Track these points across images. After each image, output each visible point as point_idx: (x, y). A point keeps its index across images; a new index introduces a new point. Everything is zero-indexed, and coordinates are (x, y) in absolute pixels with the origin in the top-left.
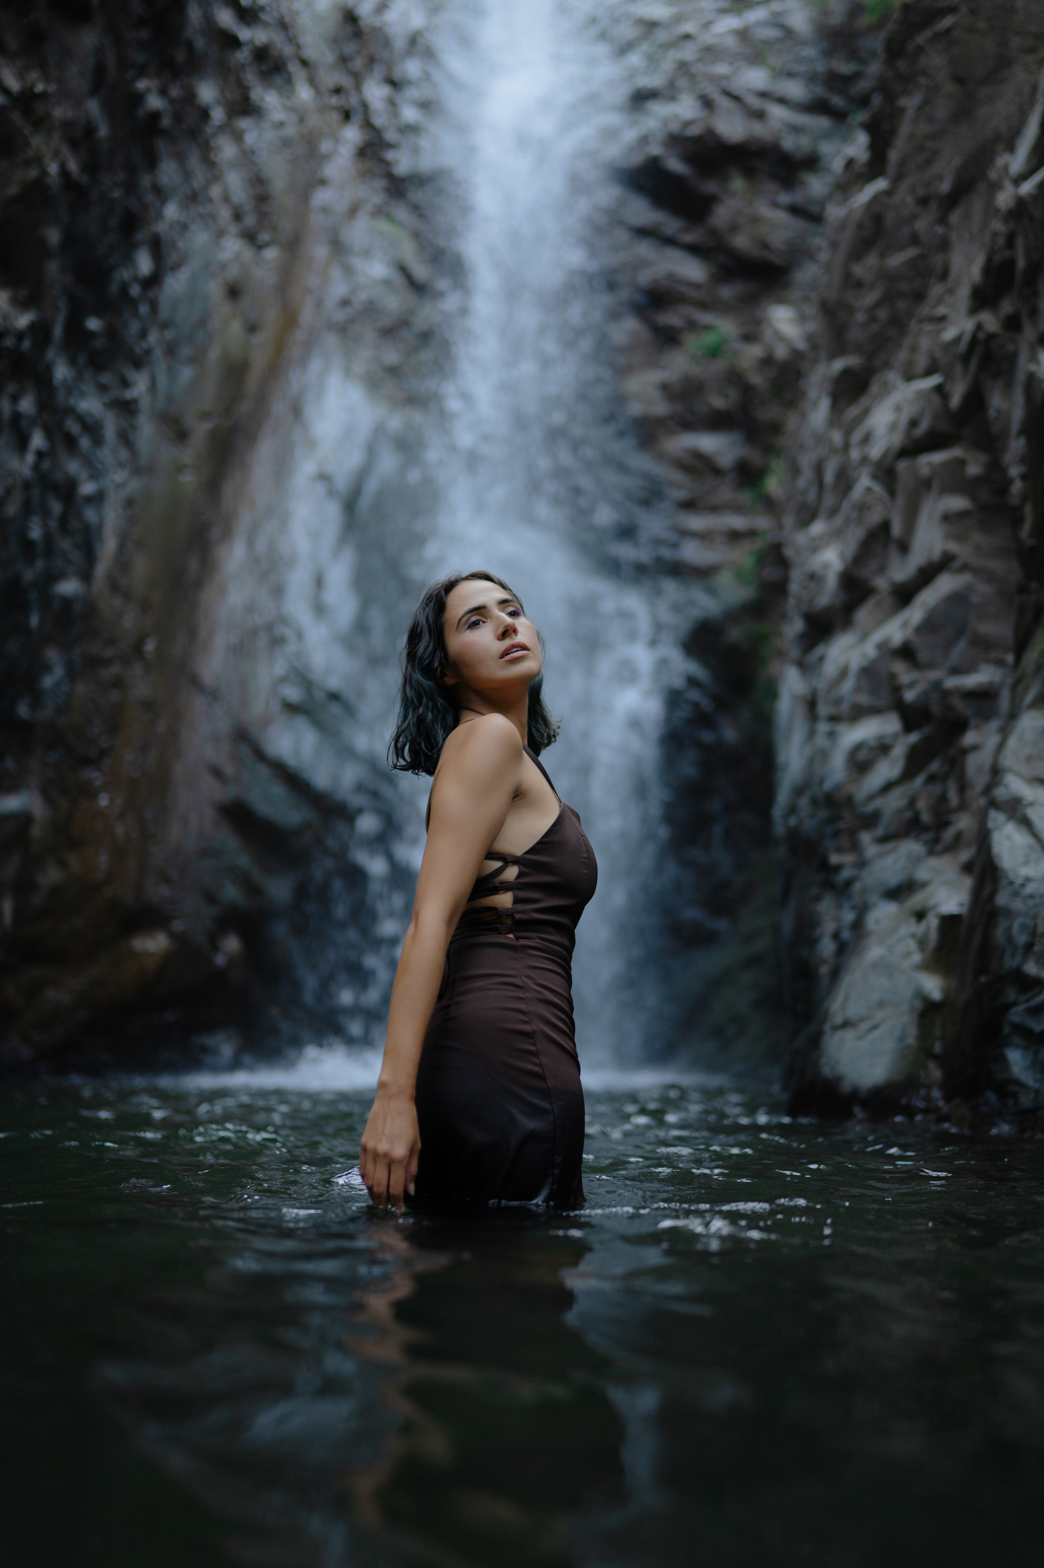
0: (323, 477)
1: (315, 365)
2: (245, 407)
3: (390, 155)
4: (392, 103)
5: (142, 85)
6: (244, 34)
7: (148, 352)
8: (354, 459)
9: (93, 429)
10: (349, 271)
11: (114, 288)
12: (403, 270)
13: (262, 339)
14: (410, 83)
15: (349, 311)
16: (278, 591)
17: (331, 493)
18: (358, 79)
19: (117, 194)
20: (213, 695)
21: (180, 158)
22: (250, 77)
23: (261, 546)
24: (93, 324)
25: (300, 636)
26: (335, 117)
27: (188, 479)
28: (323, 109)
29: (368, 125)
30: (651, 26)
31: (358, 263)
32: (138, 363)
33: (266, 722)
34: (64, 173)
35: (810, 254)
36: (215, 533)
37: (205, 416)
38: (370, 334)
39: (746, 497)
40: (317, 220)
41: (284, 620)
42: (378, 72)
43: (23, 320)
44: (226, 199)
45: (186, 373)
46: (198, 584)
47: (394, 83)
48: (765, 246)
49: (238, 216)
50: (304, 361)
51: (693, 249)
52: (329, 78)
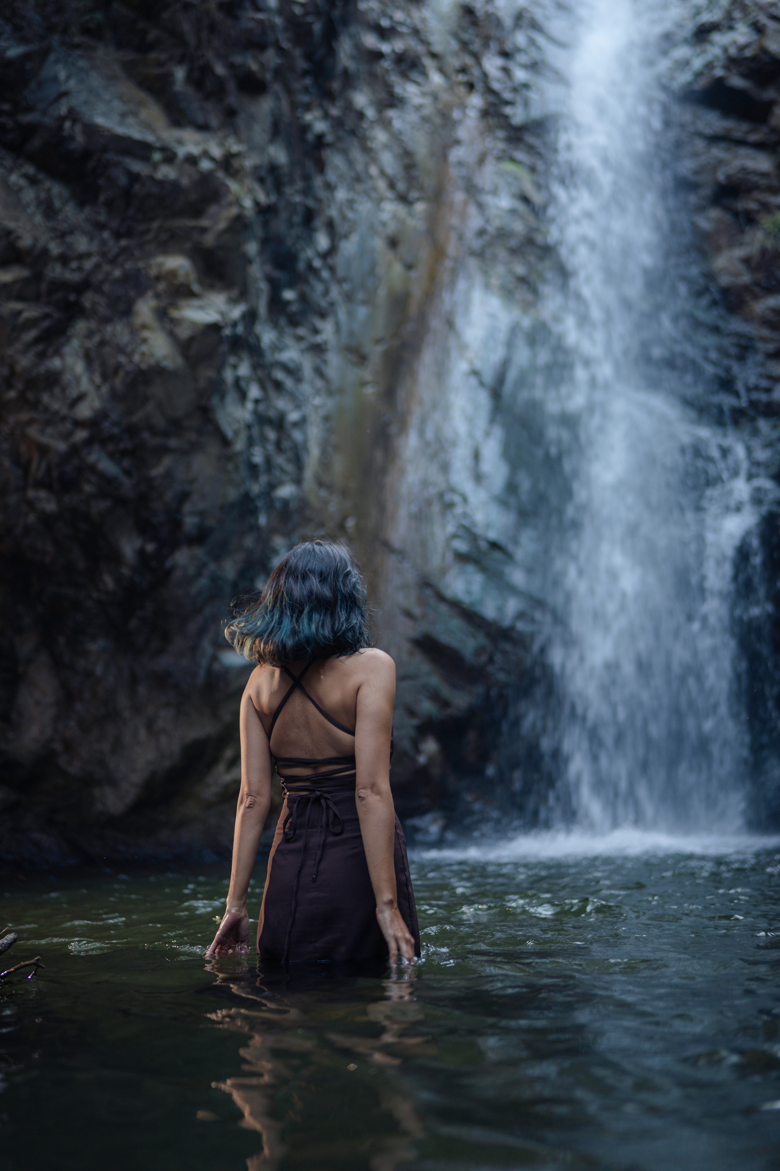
0: (475, 373)
1: (461, 285)
2: (410, 327)
3: (508, 110)
4: (506, 70)
5: (308, 117)
6: (386, 47)
7: (332, 304)
8: (497, 355)
9: (294, 371)
10: (481, 207)
11: (301, 266)
12: (525, 199)
13: (418, 274)
14: (518, 50)
15: (486, 238)
16: (445, 468)
17: (482, 384)
18: (477, 57)
19: (297, 199)
20: (401, 554)
21: (345, 153)
22: (394, 79)
23: (430, 435)
24: (289, 295)
25: (465, 499)
26: (462, 90)
27: (369, 390)
28: (451, 87)
29: (489, 91)
31: (489, 200)
32: (323, 315)
33: (444, 571)
34: (257, 203)
36: (393, 429)
37: (378, 341)
38: (502, 254)
40: (454, 172)
41: (452, 490)
42: (494, 46)
43: (236, 312)
44: (383, 173)
45: (362, 312)
46: (384, 471)
47: (505, 54)
49: (392, 185)
50: (453, 284)
51: (759, 146)
52: (454, 62)
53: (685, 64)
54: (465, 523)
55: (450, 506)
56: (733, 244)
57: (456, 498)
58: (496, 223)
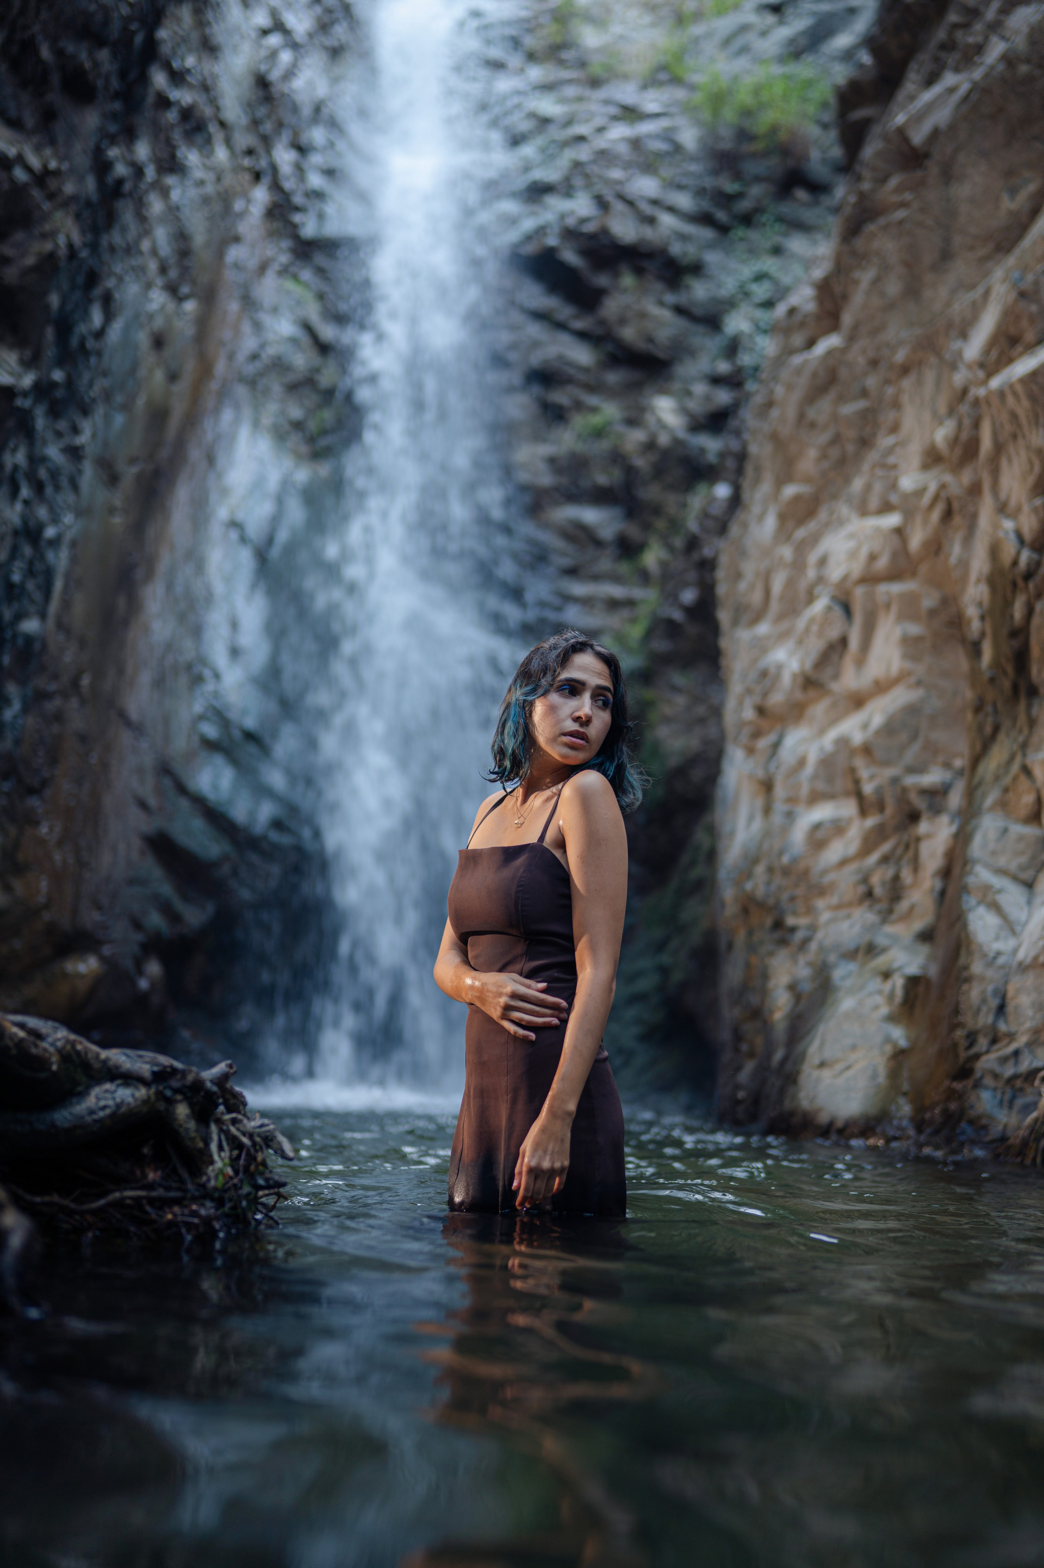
0: (234, 524)
1: (227, 415)
2: (164, 453)
3: (297, 218)
4: (300, 170)
5: (114, 153)
6: (174, 95)
7: (93, 400)
8: (264, 508)
9: (54, 474)
10: (258, 326)
11: (75, 341)
12: (308, 328)
13: (182, 387)
14: (315, 149)
15: (258, 365)
16: (197, 633)
17: (243, 539)
18: (267, 141)
20: (138, 729)
22: (177, 136)
23: (179, 587)
24: (57, 375)
25: (217, 676)
26: (247, 177)
27: (117, 520)
28: (237, 169)
29: (276, 186)
30: (544, 122)
31: (266, 319)
32: (85, 411)
33: (187, 759)
34: (69, 243)
35: (692, 353)
36: (139, 573)
38: (277, 389)
39: (624, 568)
40: (230, 275)
41: (203, 661)
42: (285, 137)
43: (28, 380)
44: (154, 252)
45: (119, 420)
46: (126, 623)
47: (302, 149)
48: (651, 340)
49: (163, 270)
50: (217, 411)
51: (583, 336)
52: (243, 140)
53: (512, 221)
54: (215, 703)
55: (198, 680)
56: (538, 438)
57: (207, 673)
58: (271, 351)
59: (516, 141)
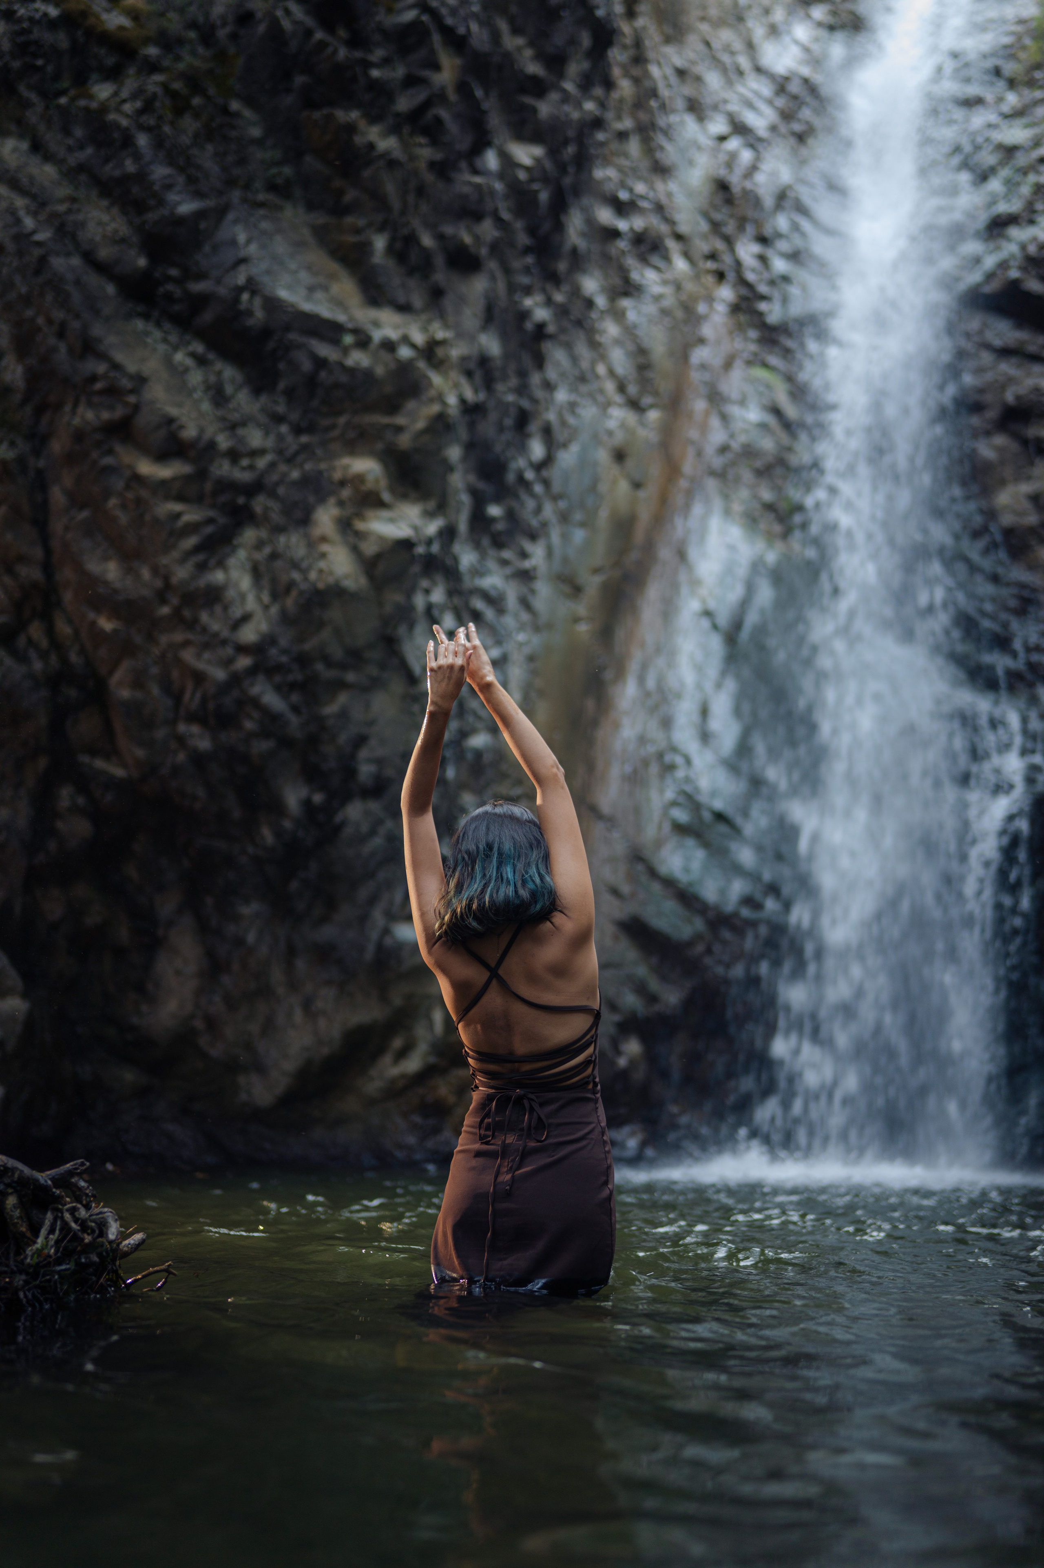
0: (708, 614)
1: (697, 509)
2: (634, 556)
3: (763, 306)
4: (763, 259)
5: (528, 302)
6: (622, 225)
7: (545, 525)
8: (735, 594)
9: (495, 601)
10: (725, 418)
11: (511, 477)
12: (776, 411)
13: (648, 494)
14: (779, 235)
15: (729, 456)
16: (667, 723)
17: (715, 627)
18: (729, 241)
19: (510, 398)
20: (610, 821)
21: (568, 346)
22: (631, 262)
23: (651, 683)
24: (494, 511)
25: (688, 761)
26: (710, 280)
27: (583, 628)
28: (697, 277)
29: (742, 282)
30: (1009, 151)
31: (735, 410)
32: (533, 537)
33: (659, 844)
34: (463, 401)
36: (608, 675)
37: (596, 571)
38: (747, 475)
40: (695, 376)
41: (674, 749)
42: (750, 229)
43: (432, 528)
44: (611, 373)
45: (579, 535)
46: (595, 723)
47: (763, 240)
49: (621, 388)
50: (687, 508)
52: (702, 246)
53: (977, 260)
54: (688, 788)
55: (670, 768)
56: (1019, 477)
57: (679, 760)
58: (742, 439)
59: (983, 176)
